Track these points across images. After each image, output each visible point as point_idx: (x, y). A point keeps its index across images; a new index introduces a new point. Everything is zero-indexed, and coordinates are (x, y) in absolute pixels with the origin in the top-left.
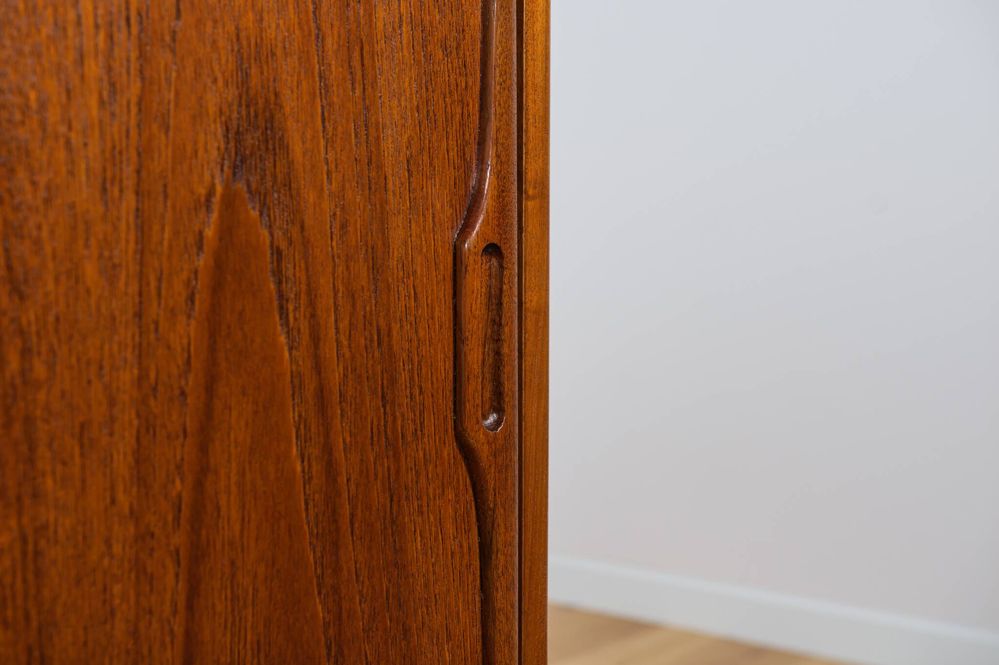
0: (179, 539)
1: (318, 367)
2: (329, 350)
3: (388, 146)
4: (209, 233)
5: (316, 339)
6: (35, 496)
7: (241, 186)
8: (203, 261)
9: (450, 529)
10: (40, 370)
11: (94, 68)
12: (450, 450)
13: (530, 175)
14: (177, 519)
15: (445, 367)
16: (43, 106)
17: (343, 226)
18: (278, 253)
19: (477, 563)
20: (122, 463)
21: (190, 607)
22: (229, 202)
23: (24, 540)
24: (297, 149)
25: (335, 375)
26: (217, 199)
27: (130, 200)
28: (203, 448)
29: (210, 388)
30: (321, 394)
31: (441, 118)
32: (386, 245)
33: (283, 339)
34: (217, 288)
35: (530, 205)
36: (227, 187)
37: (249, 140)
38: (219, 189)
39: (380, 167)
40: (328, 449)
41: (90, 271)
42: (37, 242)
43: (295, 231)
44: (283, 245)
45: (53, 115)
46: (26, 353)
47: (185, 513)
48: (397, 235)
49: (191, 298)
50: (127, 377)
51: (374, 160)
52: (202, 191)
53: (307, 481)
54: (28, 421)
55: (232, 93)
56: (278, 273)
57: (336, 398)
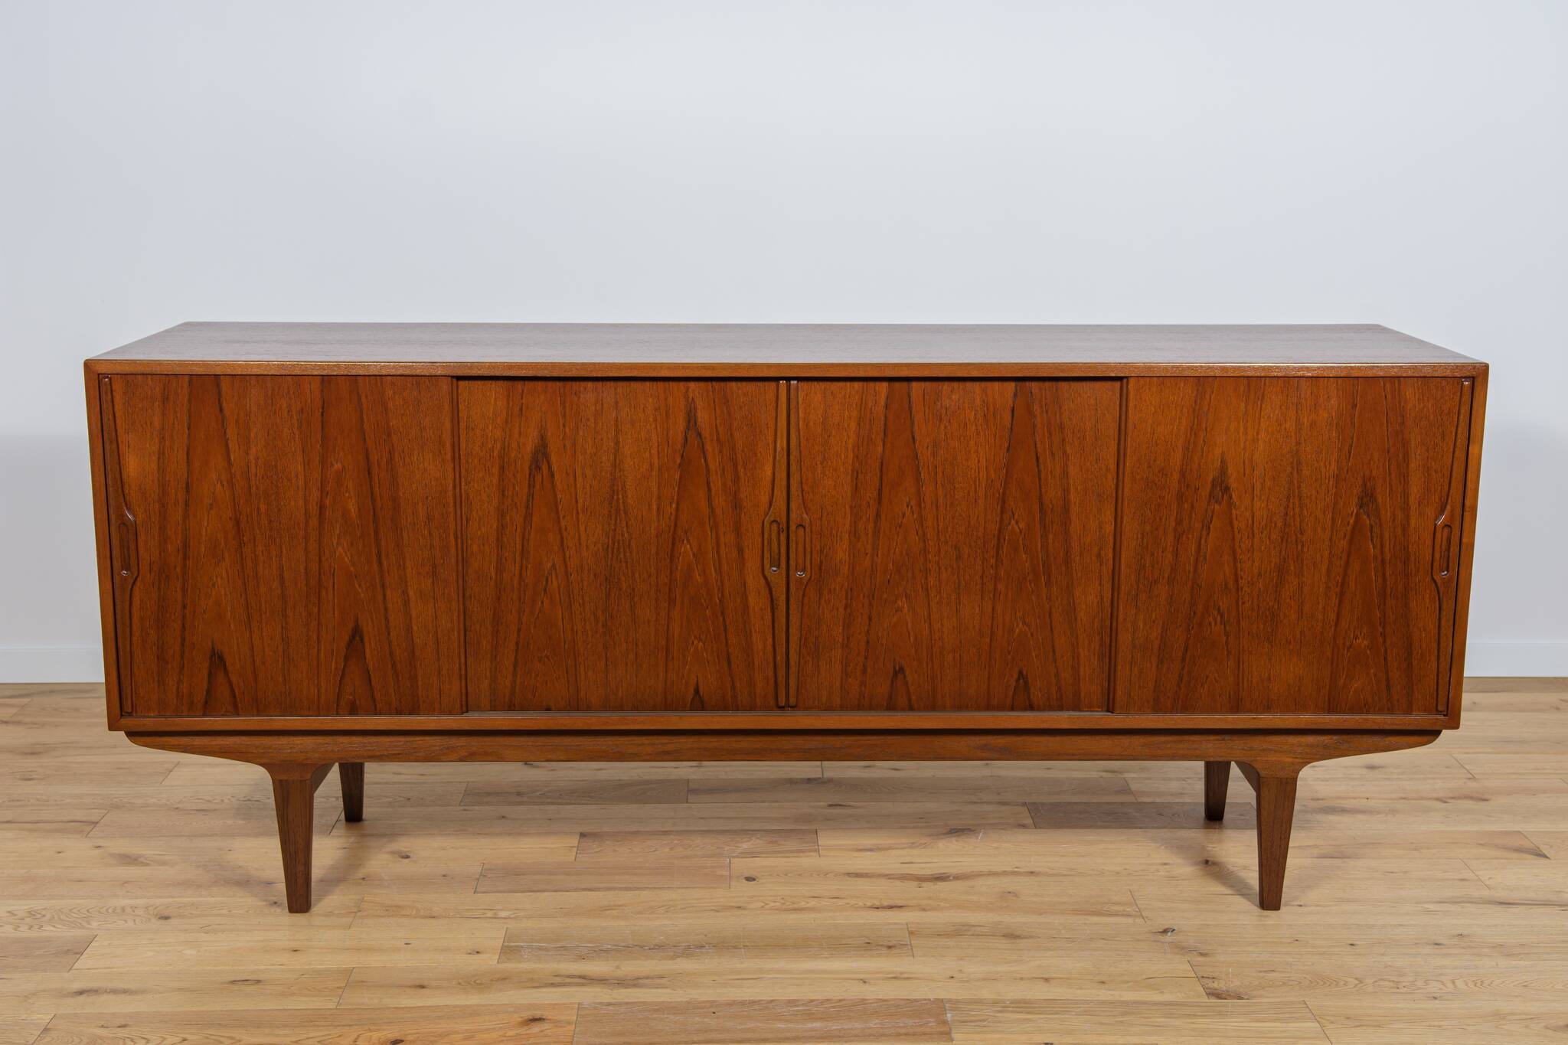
0: (1338, 590)
1: (1382, 553)
2: (1387, 549)
3: (1412, 499)
4: (1351, 521)
5: (1382, 546)
6: (1302, 575)
7: (1362, 511)
8: (1349, 528)
9: (1427, 600)
10: (1305, 550)
11: (1323, 487)
12: (1428, 579)
13: (1468, 503)
14: (1337, 585)
15: (1428, 557)
16: (1311, 495)
17: (1394, 520)
18: (1372, 526)
19: (1438, 612)
20: (1324, 571)
21: (1339, 605)
22: (1357, 515)
23: (1299, 584)
24: (1380, 500)
25: (1388, 556)
26: (1354, 514)
27: (1330, 514)
28: (1345, 571)
29: (1349, 556)
30: (1383, 562)
31: (1433, 490)
32: (1409, 524)
33: (1371, 546)
34: (1353, 533)
35: (1467, 514)
36: (1357, 511)
37: (1365, 500)
38: (1355, 511)
39: (1408, 505)
40: (1384, 574)
41: (1319, 530)
42: (1307, 524)
43: (1377, 521)
44: (1373, 524)
45: (1313, 497)
46: (1303, 546)
47: (1339, 584)
48: (1413, 522)
49: (1345, 536)
50: (1326, 553)
51: (1406, 502)
52: (1350, 512)
53: (1376, 581)
54: (1302, 560)
55: (1360, 490)
56: (1371, 531)
57: (1388, 562)
